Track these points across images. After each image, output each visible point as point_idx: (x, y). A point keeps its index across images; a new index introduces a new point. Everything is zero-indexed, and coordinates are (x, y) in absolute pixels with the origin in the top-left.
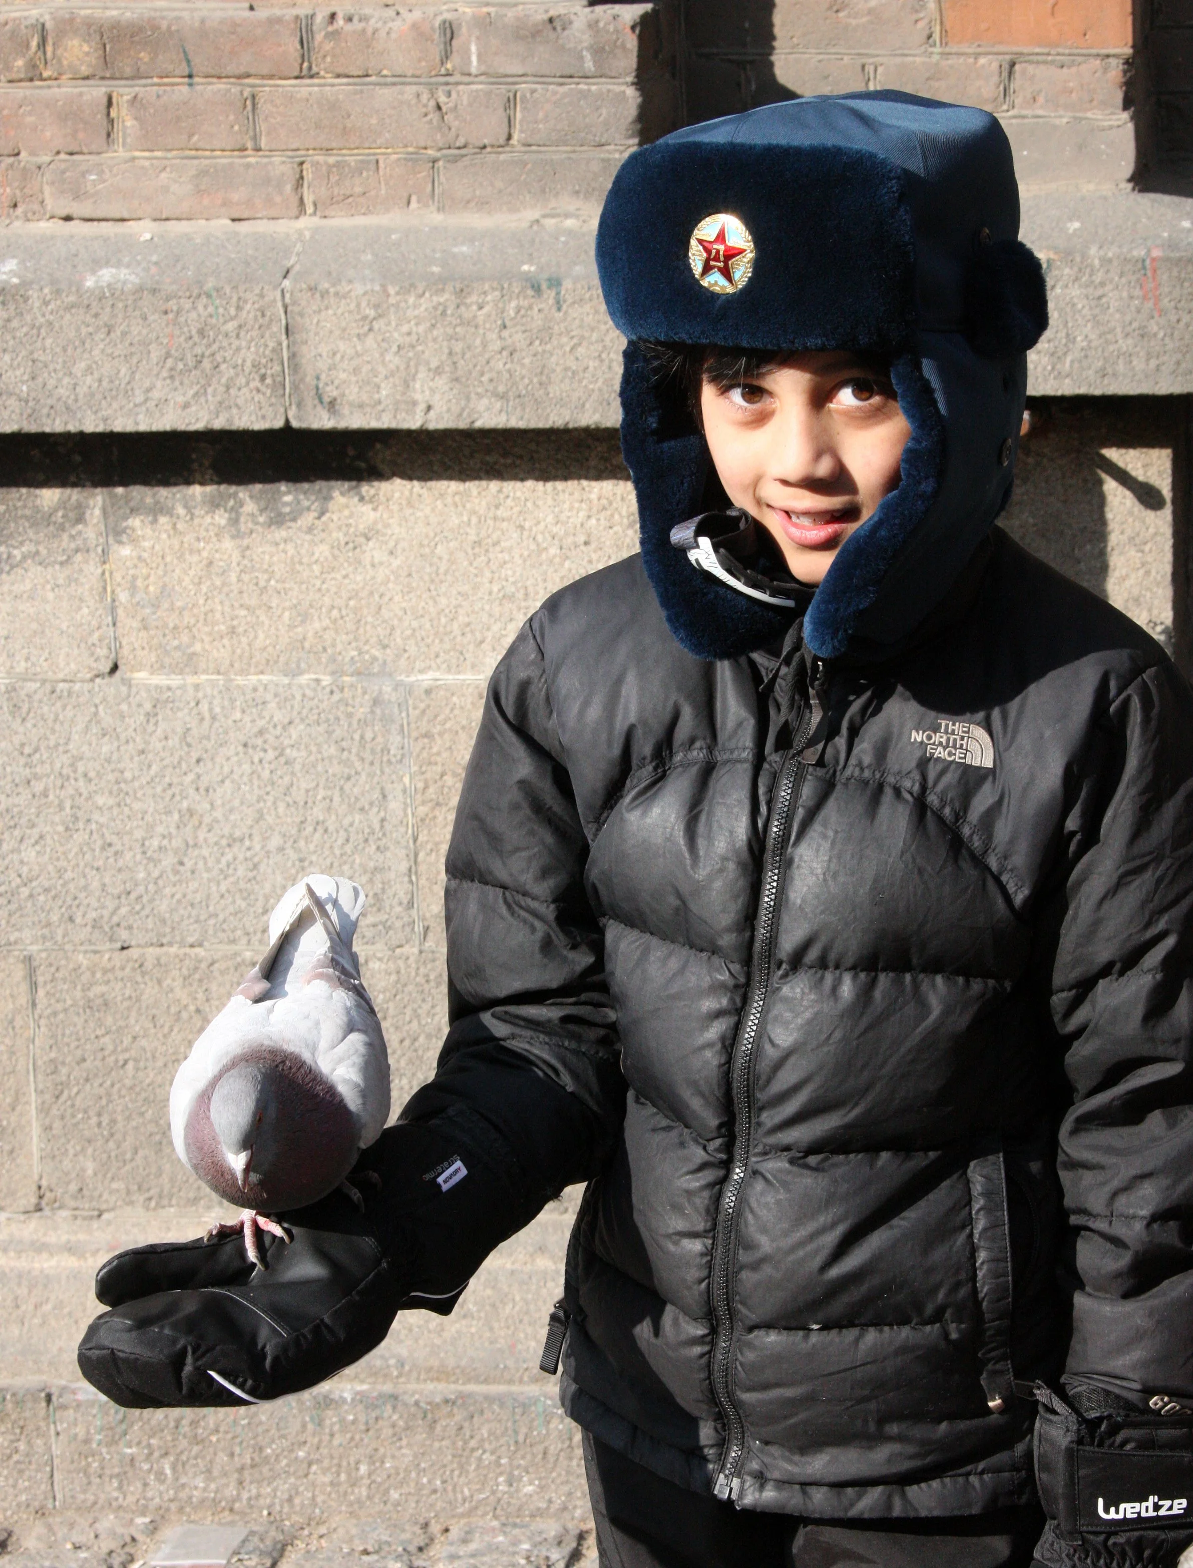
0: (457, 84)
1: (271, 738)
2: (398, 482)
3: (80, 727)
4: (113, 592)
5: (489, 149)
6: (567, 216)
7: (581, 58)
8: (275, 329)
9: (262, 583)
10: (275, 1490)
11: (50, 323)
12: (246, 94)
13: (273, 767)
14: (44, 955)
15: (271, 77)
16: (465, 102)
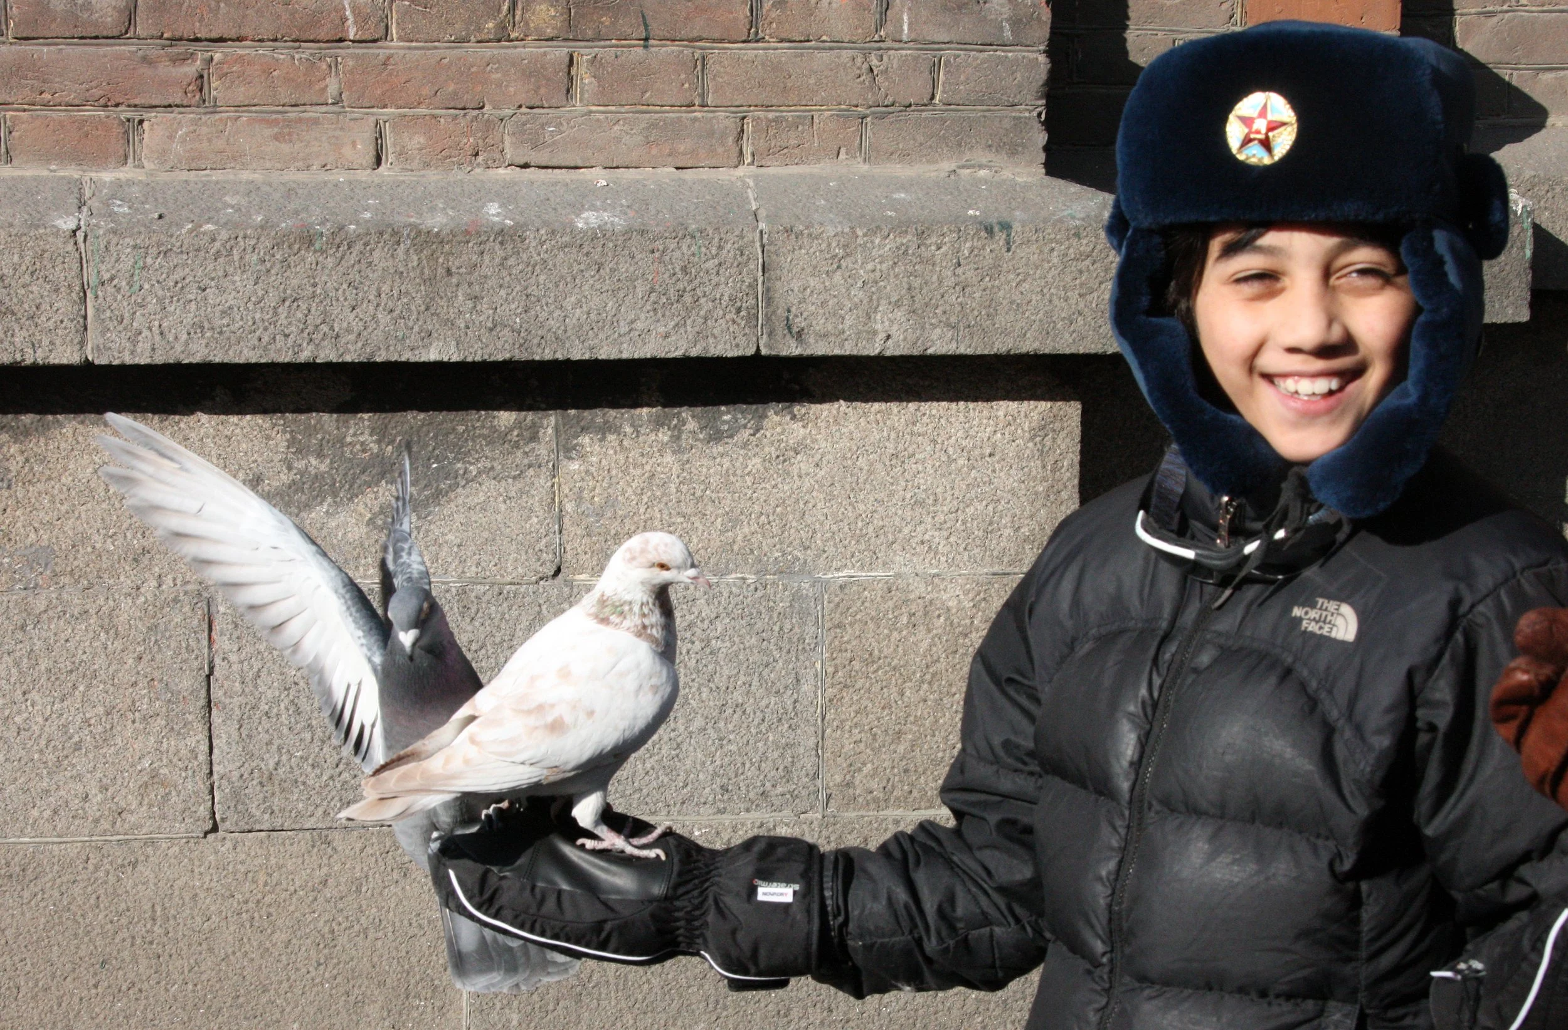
0: (889, 49)
1: (699, 632)
4: (561, 503)
5: (913, 108)
6: (981, 167)
7: (1001, 28)
8: (752, 267)
9: (699, 494)
11: (544, 262)
12: (697, 56)
13: (698, 657)
15: (722, 41)
16: (895, 66)
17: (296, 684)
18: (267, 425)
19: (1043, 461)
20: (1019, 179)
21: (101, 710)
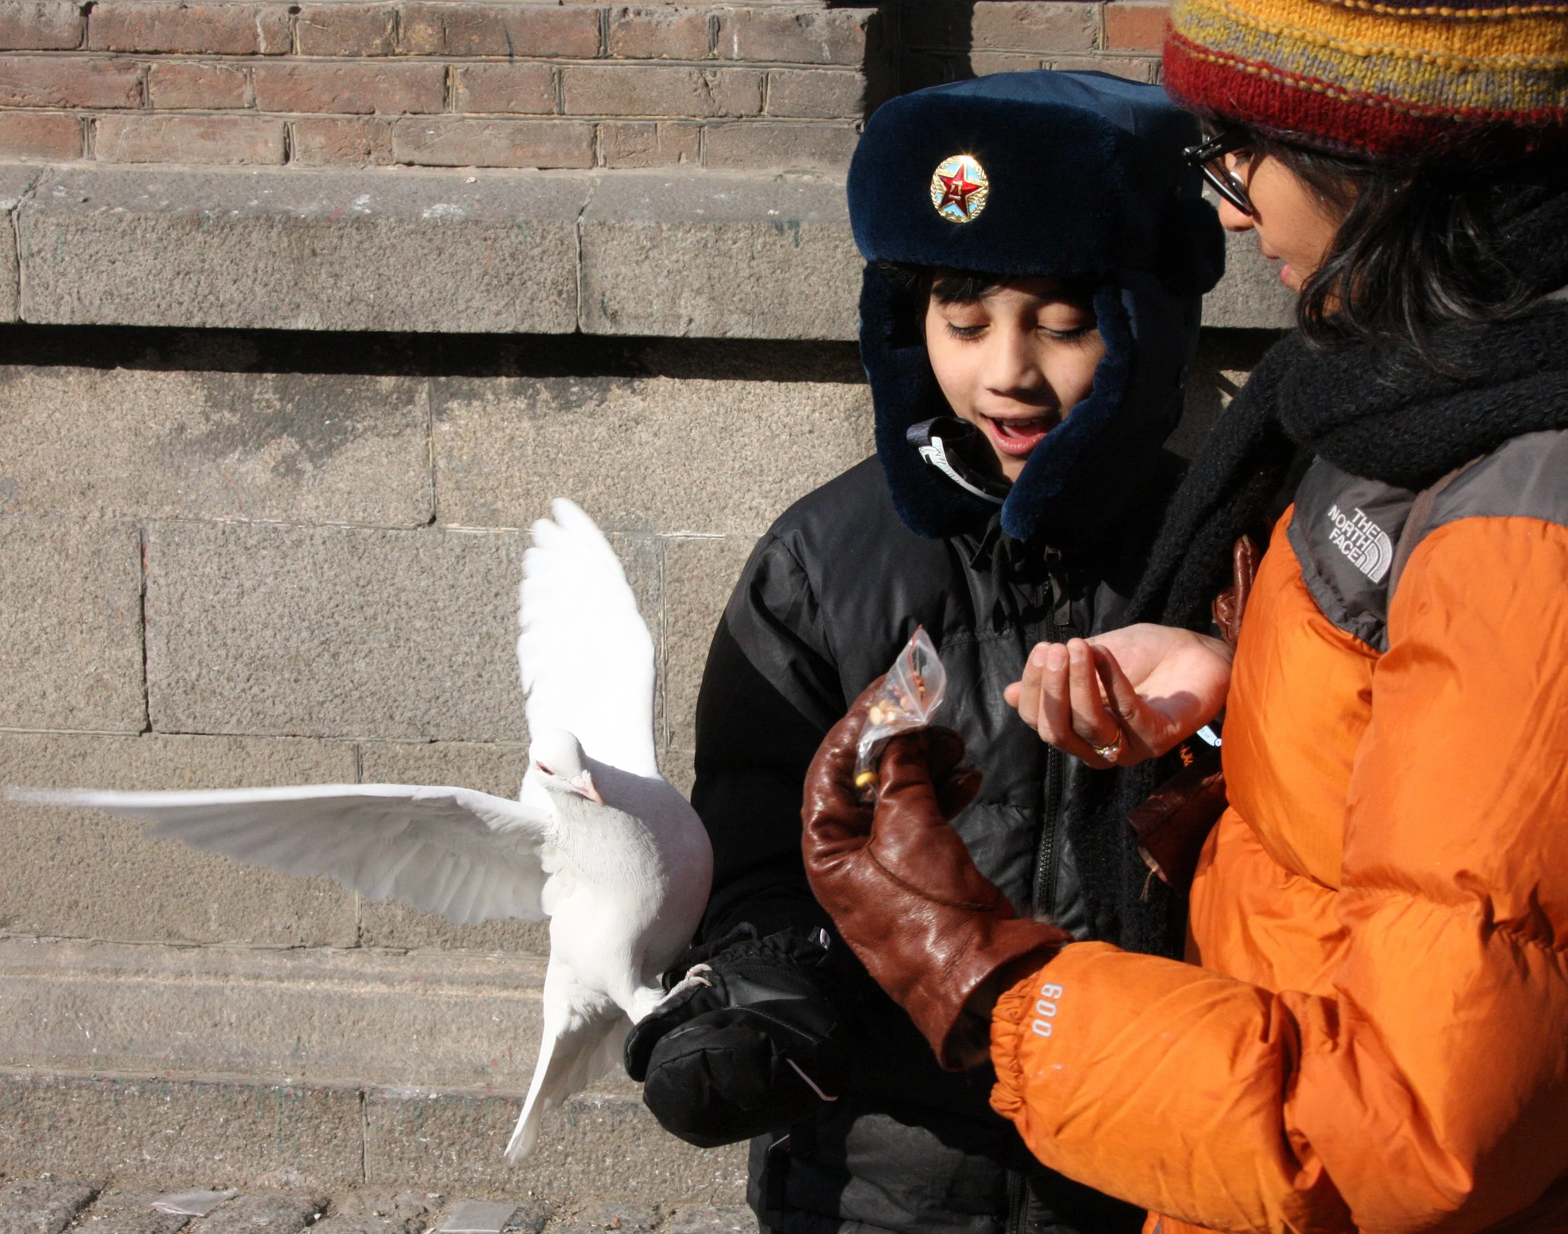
0: (722, 66)
2: (663, 378)
3: (405, 565)
4: (434, 459)
5: (744, 118)
6: (805, 172)
7: (821, 49)
8: (571, 255)
9: (552, 456)
10: (538, 1176)
11: (394, 246)
12: (554, 70)
14: (369, 745)
15: (575, 57)
16: (727, 81)
17: (213, 607)
18: (188, 382)
19: (857, 439)
20: (831, 184)
21: (55, 620)
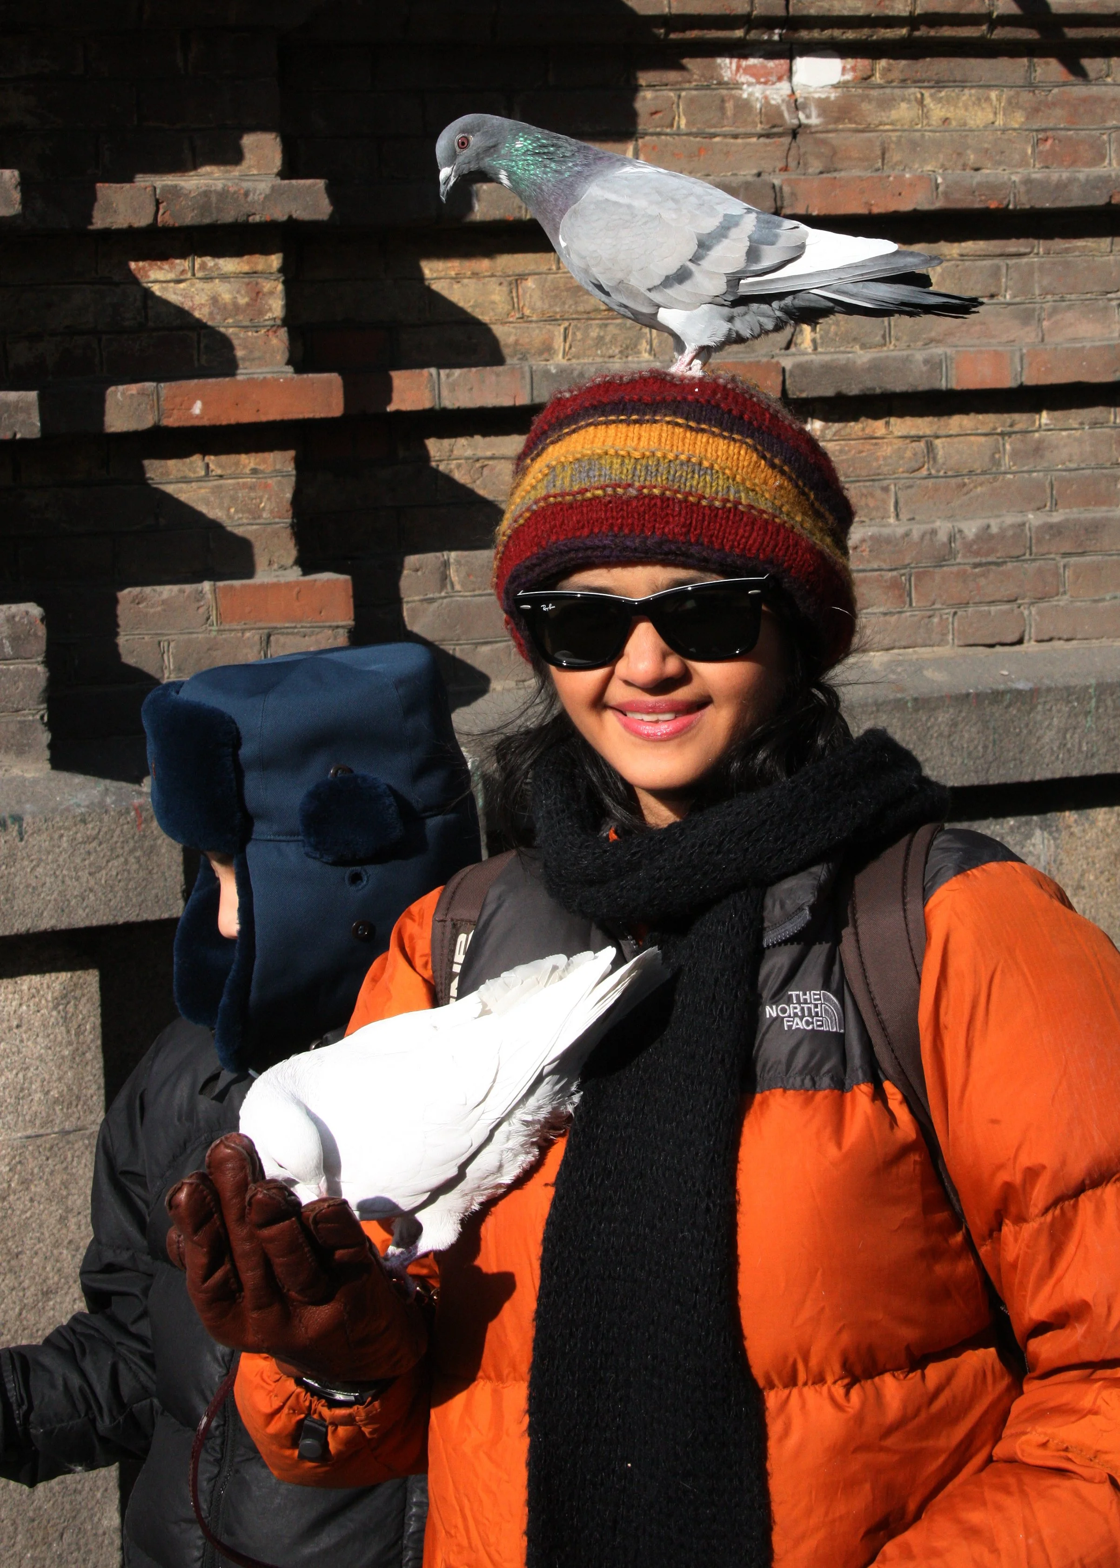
7: (2, 645)
20: (28, 775)
